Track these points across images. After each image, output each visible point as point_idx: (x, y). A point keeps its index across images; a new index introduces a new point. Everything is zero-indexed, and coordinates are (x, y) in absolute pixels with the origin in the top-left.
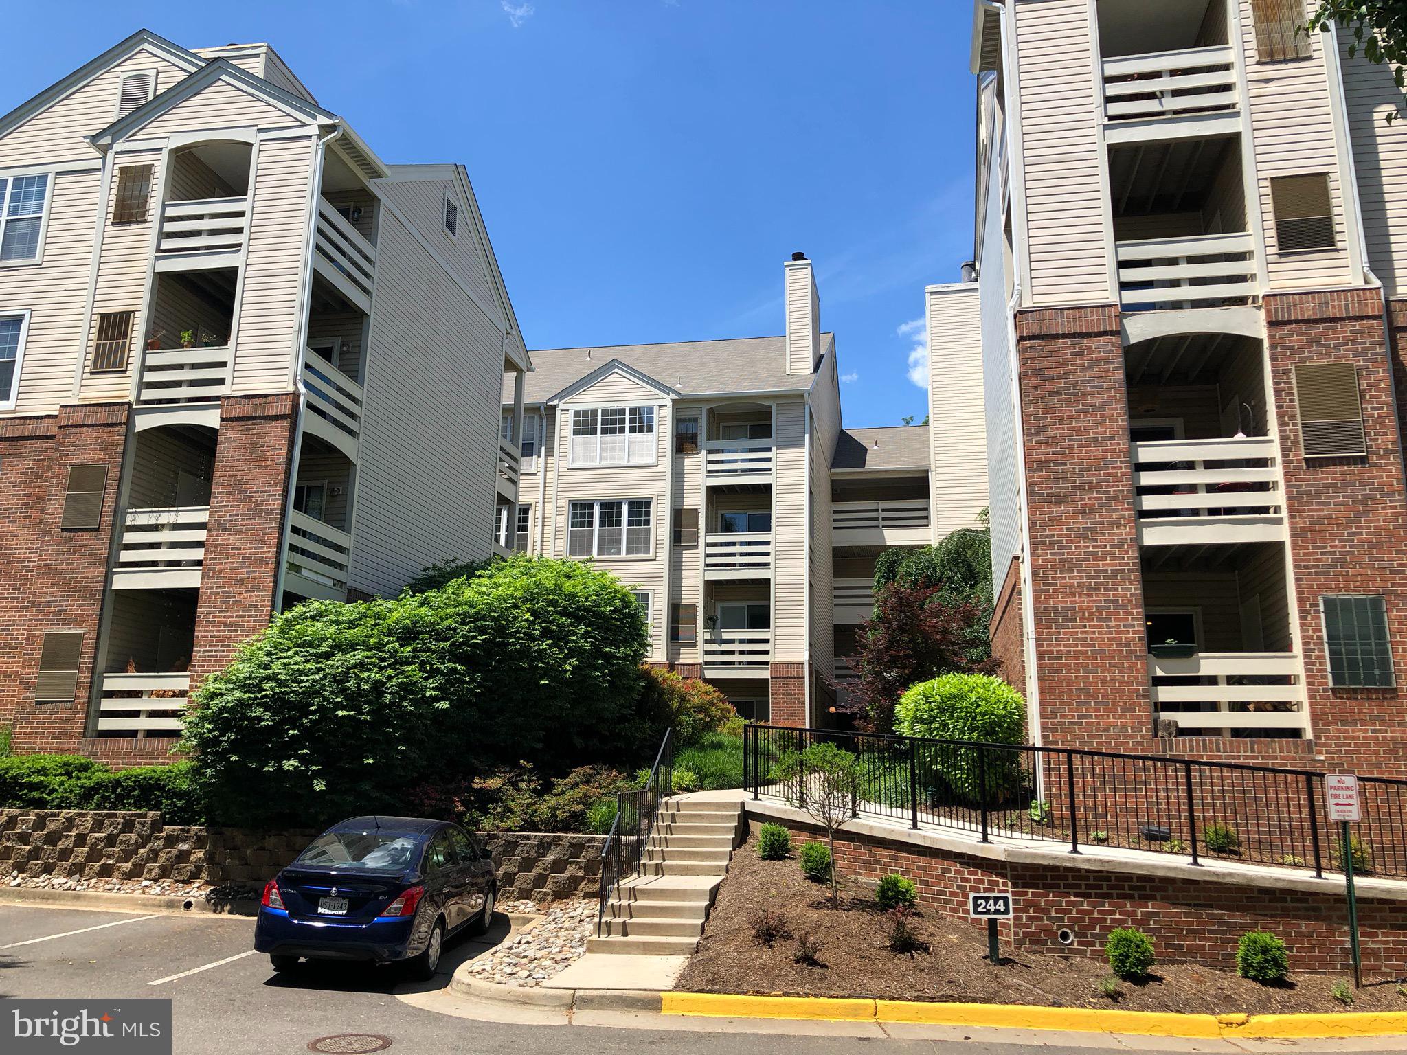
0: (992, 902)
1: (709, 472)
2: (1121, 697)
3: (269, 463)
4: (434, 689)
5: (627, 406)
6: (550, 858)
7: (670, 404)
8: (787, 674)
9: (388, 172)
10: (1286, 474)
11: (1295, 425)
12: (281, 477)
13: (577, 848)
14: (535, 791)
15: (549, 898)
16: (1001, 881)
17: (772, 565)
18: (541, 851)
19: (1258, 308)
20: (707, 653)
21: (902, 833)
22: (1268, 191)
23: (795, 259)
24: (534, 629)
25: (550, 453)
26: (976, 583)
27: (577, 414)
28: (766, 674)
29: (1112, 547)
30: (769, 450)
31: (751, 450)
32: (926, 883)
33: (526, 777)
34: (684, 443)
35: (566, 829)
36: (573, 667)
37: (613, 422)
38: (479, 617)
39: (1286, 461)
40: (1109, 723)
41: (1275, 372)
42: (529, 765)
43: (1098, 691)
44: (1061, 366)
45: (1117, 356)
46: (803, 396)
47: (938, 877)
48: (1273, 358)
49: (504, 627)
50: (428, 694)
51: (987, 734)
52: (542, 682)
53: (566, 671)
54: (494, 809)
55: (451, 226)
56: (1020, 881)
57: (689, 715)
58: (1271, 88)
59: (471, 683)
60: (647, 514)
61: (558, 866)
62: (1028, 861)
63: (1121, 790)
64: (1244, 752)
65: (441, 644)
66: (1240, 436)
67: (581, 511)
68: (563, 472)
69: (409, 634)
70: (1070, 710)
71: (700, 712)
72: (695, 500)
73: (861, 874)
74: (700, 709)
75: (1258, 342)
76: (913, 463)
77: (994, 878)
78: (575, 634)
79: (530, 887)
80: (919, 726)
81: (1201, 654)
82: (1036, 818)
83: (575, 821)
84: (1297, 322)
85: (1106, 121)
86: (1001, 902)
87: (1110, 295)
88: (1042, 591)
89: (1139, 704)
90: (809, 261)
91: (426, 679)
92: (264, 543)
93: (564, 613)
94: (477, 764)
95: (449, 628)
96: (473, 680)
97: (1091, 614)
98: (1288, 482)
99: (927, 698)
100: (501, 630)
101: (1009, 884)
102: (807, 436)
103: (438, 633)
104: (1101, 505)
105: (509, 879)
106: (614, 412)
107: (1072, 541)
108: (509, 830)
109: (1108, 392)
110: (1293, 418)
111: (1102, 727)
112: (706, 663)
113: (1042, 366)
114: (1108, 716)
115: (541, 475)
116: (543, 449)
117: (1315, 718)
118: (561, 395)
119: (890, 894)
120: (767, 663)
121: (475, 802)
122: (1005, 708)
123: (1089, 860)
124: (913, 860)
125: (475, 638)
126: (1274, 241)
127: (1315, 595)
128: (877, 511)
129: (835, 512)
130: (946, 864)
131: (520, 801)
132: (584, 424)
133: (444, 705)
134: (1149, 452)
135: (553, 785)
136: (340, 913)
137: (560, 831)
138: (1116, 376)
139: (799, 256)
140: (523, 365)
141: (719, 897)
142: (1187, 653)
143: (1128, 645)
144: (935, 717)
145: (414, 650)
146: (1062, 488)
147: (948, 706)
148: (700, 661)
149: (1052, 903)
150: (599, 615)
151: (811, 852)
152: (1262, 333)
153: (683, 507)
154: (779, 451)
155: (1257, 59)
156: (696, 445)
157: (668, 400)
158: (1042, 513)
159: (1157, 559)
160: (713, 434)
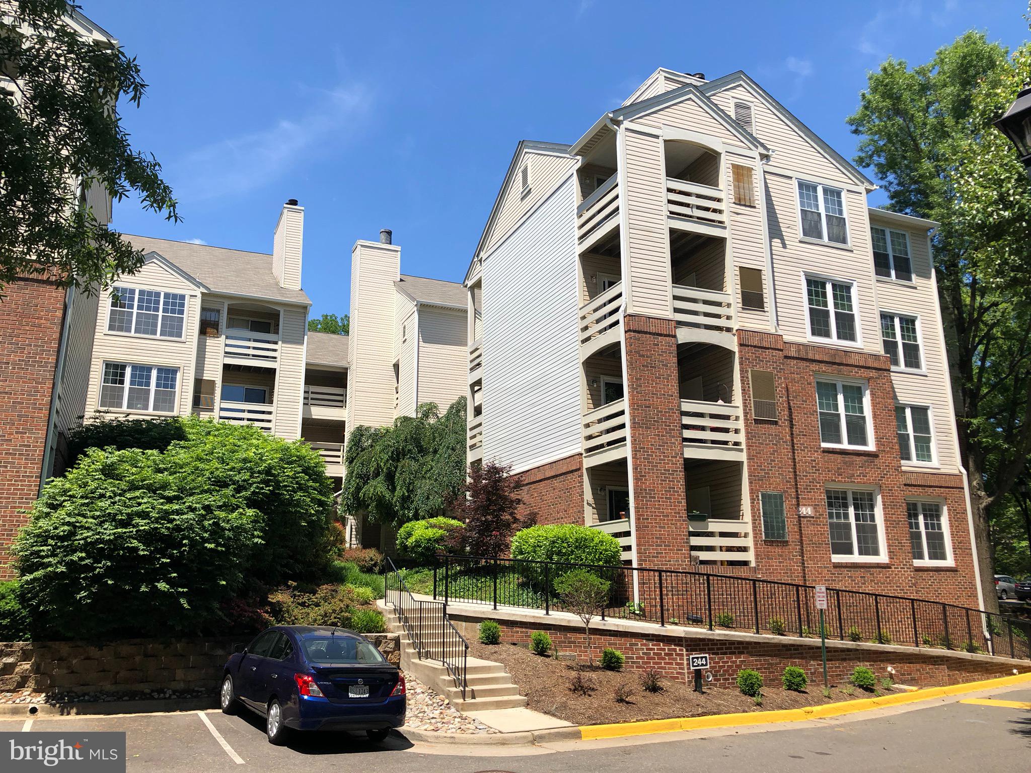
1: (226, 353)
2: (676, 543)
5: (163, 291)
7: (199, 295)
10: (745, 426)
11: (750, 400)
12: (56, 336)
19: (734, 335)
22: (738, 273)
23: (290, 204)
29: (672, 457)
30: (276, 343)
34: (208, 327)
37: (148, 301)
39: (746, 420)
40: (670, 557)
41: (741, 371)
42: (295, 584)
43: (665, 538)
44: (647, 350)
45: (674, 348)
48: (741, 363)
56: (691, 647)
58: (739, 218)
60: (174, 380)
63: (675, 595)
64: (729, 571)
66: (720, 402)
67: (114, 370)
70: (653, 549)
72: (214, 373)
75: (729, 354)
77: (673, 647)
81: (709, 520)
84: (751, 346)
85: (668, 214)
87: (670, 315)
89: (684, 547)
90: (303, 208)
97: (662, 494)
98: (746, 430)
101: (684, 650)
102: (306, 337)
104: (666, 433)
106: (150, 294)
107: (653, 452)
109: (670, 370)
110: (749, 397)
113: (640, 349)
117: (757, 556)
123: (715, 635)
124: (605, 639)
126: (740, 300)
127: (758, 491)
130: (634, 641)
132: (122, 299)
134: (688, 406)
136: (365, 696)
139: (293, 202)
142: (702, 518)
143: (679, 513)
146: (649, 421)
152: (735, 348)
153: (204, 378)
154: (283, 345)
155: (733, 201)
156: (217, 330)
157: (198, 292)
158: (639, 434)
159: (691, 466)
160: (231, 324)
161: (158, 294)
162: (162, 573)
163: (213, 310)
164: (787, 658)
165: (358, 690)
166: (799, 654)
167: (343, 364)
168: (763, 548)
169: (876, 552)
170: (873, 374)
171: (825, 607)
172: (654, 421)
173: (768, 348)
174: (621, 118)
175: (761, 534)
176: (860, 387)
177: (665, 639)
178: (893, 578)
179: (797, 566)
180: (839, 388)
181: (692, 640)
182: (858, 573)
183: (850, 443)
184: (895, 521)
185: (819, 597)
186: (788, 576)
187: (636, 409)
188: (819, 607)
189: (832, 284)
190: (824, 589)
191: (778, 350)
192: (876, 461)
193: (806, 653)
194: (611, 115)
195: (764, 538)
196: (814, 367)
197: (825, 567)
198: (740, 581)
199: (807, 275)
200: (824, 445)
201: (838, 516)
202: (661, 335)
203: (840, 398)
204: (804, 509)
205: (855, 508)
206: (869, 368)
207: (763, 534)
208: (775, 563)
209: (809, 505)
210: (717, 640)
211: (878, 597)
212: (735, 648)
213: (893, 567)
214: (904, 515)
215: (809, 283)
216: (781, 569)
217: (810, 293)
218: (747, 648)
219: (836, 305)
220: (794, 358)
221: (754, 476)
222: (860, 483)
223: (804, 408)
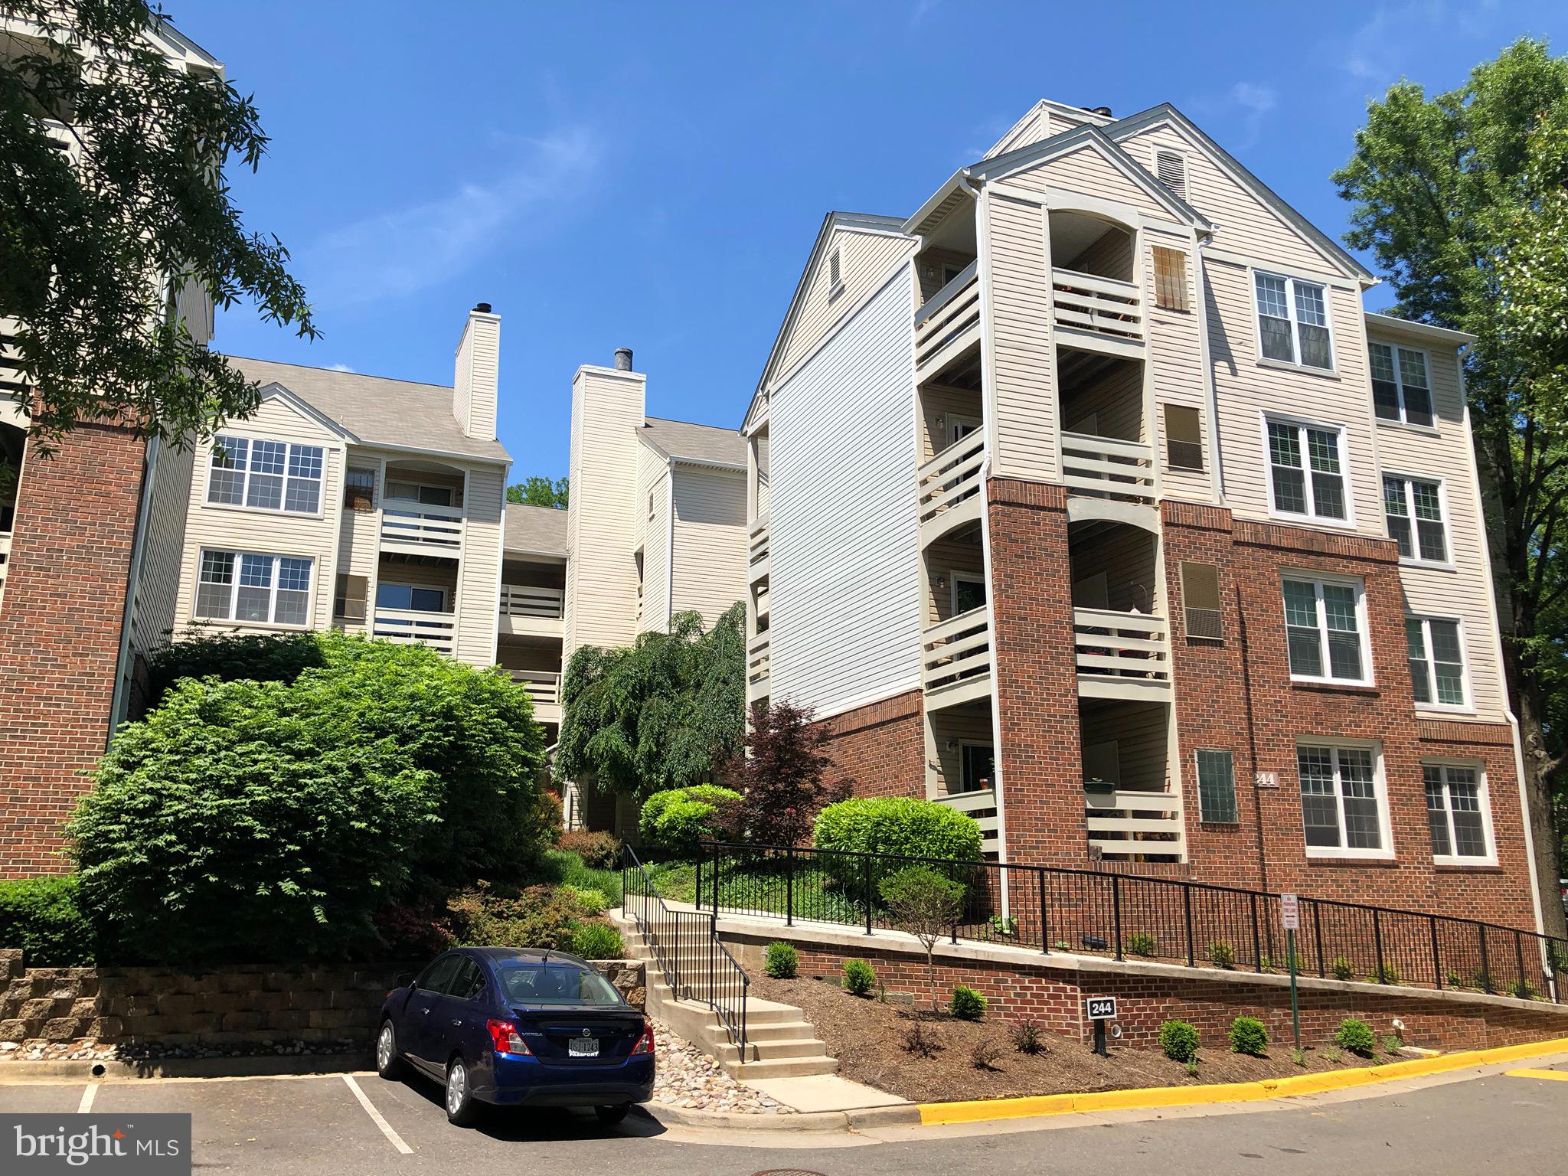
1: (384, 535)
2: (1067, 826)
3: (112, 488)
5: (289, 442)
7: (344, 449)
10: (1173, 648)
11: (1181, 609)
12: (132, 509)
16: (1068, 987)
19: (1156, 509)
22: (1162, 414)
23: (480, 310)
29: (1060, 695)
30: (458, 521)
34: (356, 497)
37: (268, 458)
39: (1174, 638)
40: (1058, 848)
41: (1168, 564)
42: (487, 884)
43: (1050, 820)
44: (1022, 532)
45: (1064, 529)
48: (1167, 553)
54: (478, 934)
56: (1090, 987)
58: (1164, 329)
60: (306, 575)
64: (1148, 870)
66: (1135, 612)
67: (217, 561)
70: (1030, 836)
72: (365, 565)
75: (1148, 537)
76: (550, 548)
77: (1061, 985)
81: (1117, 792)
82: (1004, 932)
84: (1183, 526)
85: (1056, 323)
87: (1057, 478)
89: (1079, 832)
90: (499, 317)
97: (1045, 752)
98: (1175, 655)
101: (1079, 990)
102: (503, 512)
104: (1051, 658)
106: (270, 446)
107: (1031, 688)
109: (1058, 562)
110: (1179, 604)
113: (1011, 530)
117: (1191, 847)
123: (1126, 968)
126: (1165, 456)
127: (1192, 748)
130: (1001, 975)
132: (229, 455)
134: (1085, 617)
136: (593, 1054)
139: (485, 308)
142: (1106, 789)
143: (1071, 781)
146: (1024, 640)
152: (1158, 529)
153: (351, 573)
154: (469, 524)
155: (1155, 303)
156: (371, 501)
157: (342, 444)
158: (1010, 660)
159: (1089, 709)
160: (391, 492)
161: (282, 448)
162: (287, 867)
163: (364, 471)
164: (1236, 1004)
165: (582, 1044)
166: (1255, 997)
167: (559, 552)
168: (1201, 836)
169: (1375, 843)
170: (1370, 569)
171: (1296, 926)
172: (1033, 640)
173: (1209, 529)
174: (983, 177)
175: (1197, 814)
176: (1351, 590)
177: (1049, 972)
178: (1402, 883)
179: (1253, 863)
180: (1319, 590)
181: (1090, 974)
182: (1347, 875)
183: (1335, 674)
184: (1404, 795)
185: (1287, 910)
186: (1238, 879)
187: (1004, 622)
188: (1286, 926)
189: (1308, 431)
190: (1294, 899)
191: (1224, 531)
192: (1376, 703)
193: (1267, 996)
194: (967, 173)
195: (1201, 820)
196: (1280, 558)
197: (1296, 866)
198: (1164, 885)
199: (1268, 416)
200: (1295, 678)
201: (1316, 787)
202: (1043, 509)
203: (1321, 606)
204: (1263, 776)
205: (1342, 774)
206: (1365, 560)
207: (1201, 813)
208: (1217, 858)
209: (1271, 770)
210: (1129, 975)
211: (1379, 913)
212: (1157, 988)
213: (1402, 866)
214: (1419, 786)
215: (1273, 428)
216: (1227, 868)
217: (1273, 444)
218: (1176, 988)
219: (1314, 463)
220: (1248, 544)
221: (1187, 725)
222: (1351, 736)
223: (1264, 620)
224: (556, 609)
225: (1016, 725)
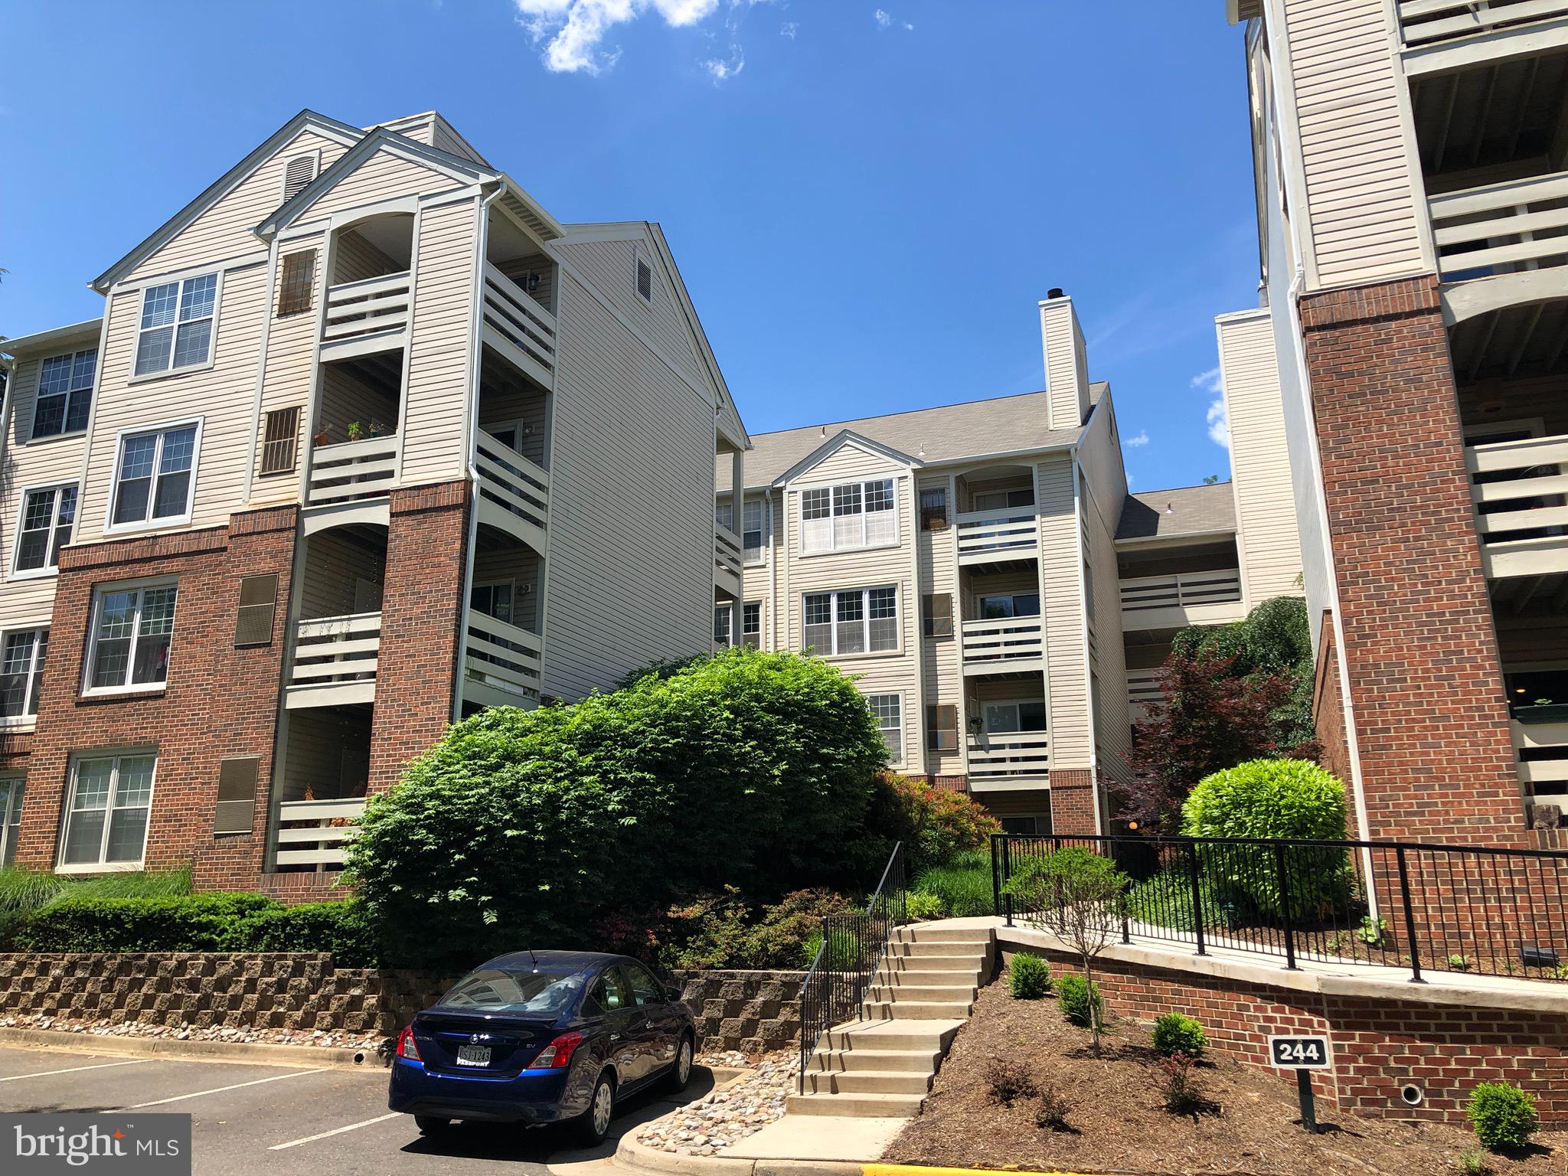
0: (1300, 1047)
1: (962, 549)
2: (1477, 778)
3: (442, 559)
4: (619, 803)
5: (862, 481)
6: (760, 999)
7: (911, 475)
8: (1070, 784)
9: (564, 231)
12: (455, 574)
13: (791, 987)
14: (742, 920)
15: (761, 1049)
16: (1315, 1019)
17: (1044, 655)
18: (749, 992)
20: (972, 761)
21: (1185, 961)
23: (1051, 297)
24: (735, 729)
25: (779, 542)
26: (1298, 661)
27: (806, 495)
28: (1045, 785)
29: (1448, 582)
30: (1032, 518)
31: (1012, 521)
32: (1219, 1025)
33: (731, 904)
34: (930, 518)
35: (780, 965)
36: (783, 771)
37: (847, 500)
38: (669, 718)
40: (1462, 813)
42: (735, 890)
43: (1443, 770)
44: (1363, 359)
45: (1439, 341)
46: (1068, 452)
47: (1233, 1016)
49: (700, 728)
50: (610, 808)
51: (1297, 832)
52: (747, 792)
53: (775, 777)
54: (694, 942)
55: (644, 289)
56: (1342, 1021)
57: (934, 829)
59: (664, 794)
60: (892, 602)
61: (769, 1010)
62: (1351, 993)
65: (627, 751)
67: (816, 604)
68: (795, 561)
69: (590, 740)
70: (1406, 797)
71: (947, 825)
72: (947, 582)
73: (1138, 1015)
74: (948, 820)
76: (1216, 526)
77: (1307, 1016)
78: (784, 733)
79: (737, 1035)
80: (1209, 827)
82: (1370, 939)
83: (790, 956)
85: (1404, 49)
86: (1313, 1047)
87: (1425, 263)
88: (1356, 646)
90: (1068, 298)
91: (610, 791)
92: (439, 648)
93: (770, 709)
94: (674, 889)
95: (636, 732)
96: (665, 791)
97: (1425, 671)
99: (1217, 791)
100: (696, 732)
101: (1327, 1024)
102: (1077, 500)
103: (625, 737)
104: (1430, 530)
105: (713, 1025)
106: (847, 489)
107: (1393, 579)
108: (711, 966)
109: (1428, 386)
111: (1452, 817)
112: (973, 774)
113: (1338, 362)
114: (1460, 803)
115: (771, 566)
116: (771, 537)
118: (788, 475)
119: (1169, 1038)
120: (1045, 771)
121: (673, 934)
122: (1318, 798)
123: (1437, 992)
124: (1201, 996)
125: (666, 741)
128: (1175, 586)
129: (1123, 591)
130: (1243, 999)
131: (725, 932)
132: (815, 506)
133: (631, 821)
135: (764, 913)
136: (482, 1064)
137: (773, 967)
138: (1440, 365)
139: (1055, 293)
140: (740, 443)
141: (955, 1045)
143: (1481, 709)
144: (1228, 815)
145: (595, 759)
146: (1374, 513)
147: (1244, 800)
148: (965, 771)
149: (1390, 1050)
150: (812, 711)
151: (1070, 987)
153: (934, 593)
154: (1044, 519)
156: (944, 519)
157: (908, 470)
158: (1350, 546)
160: (963, 506)
161: (857, 488)
163: (934, 491)
167: (1226, 528)
172: (1391, 510)
177: (1292, 996)
187: (1337, 494)
202: (1396, 318)
210: (1437, 1006)
212: (1502, 1028)
224: (1232, 592)
225: (1368, 636)
